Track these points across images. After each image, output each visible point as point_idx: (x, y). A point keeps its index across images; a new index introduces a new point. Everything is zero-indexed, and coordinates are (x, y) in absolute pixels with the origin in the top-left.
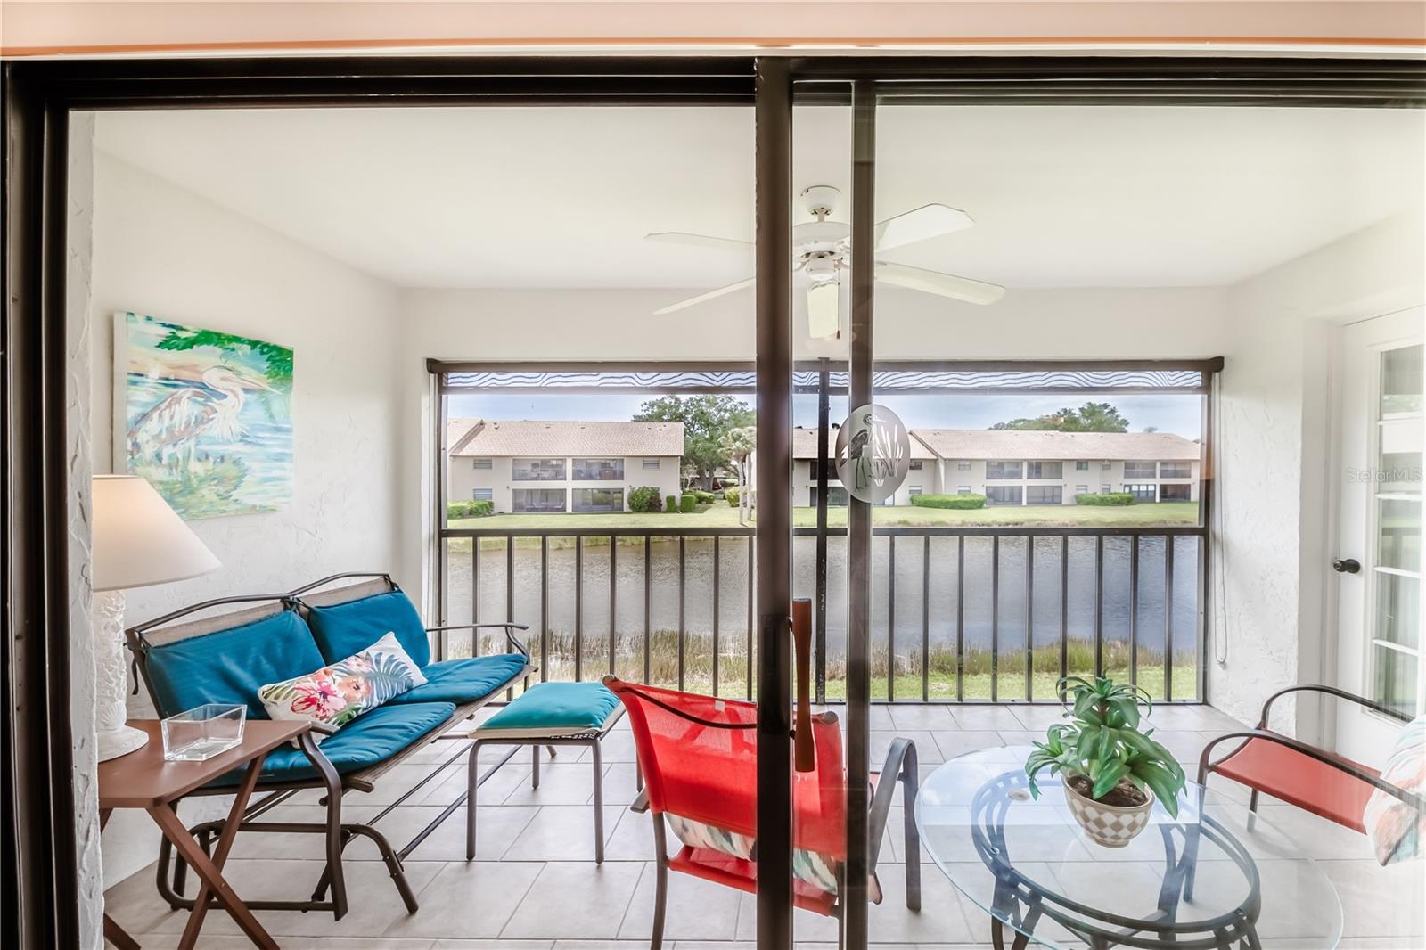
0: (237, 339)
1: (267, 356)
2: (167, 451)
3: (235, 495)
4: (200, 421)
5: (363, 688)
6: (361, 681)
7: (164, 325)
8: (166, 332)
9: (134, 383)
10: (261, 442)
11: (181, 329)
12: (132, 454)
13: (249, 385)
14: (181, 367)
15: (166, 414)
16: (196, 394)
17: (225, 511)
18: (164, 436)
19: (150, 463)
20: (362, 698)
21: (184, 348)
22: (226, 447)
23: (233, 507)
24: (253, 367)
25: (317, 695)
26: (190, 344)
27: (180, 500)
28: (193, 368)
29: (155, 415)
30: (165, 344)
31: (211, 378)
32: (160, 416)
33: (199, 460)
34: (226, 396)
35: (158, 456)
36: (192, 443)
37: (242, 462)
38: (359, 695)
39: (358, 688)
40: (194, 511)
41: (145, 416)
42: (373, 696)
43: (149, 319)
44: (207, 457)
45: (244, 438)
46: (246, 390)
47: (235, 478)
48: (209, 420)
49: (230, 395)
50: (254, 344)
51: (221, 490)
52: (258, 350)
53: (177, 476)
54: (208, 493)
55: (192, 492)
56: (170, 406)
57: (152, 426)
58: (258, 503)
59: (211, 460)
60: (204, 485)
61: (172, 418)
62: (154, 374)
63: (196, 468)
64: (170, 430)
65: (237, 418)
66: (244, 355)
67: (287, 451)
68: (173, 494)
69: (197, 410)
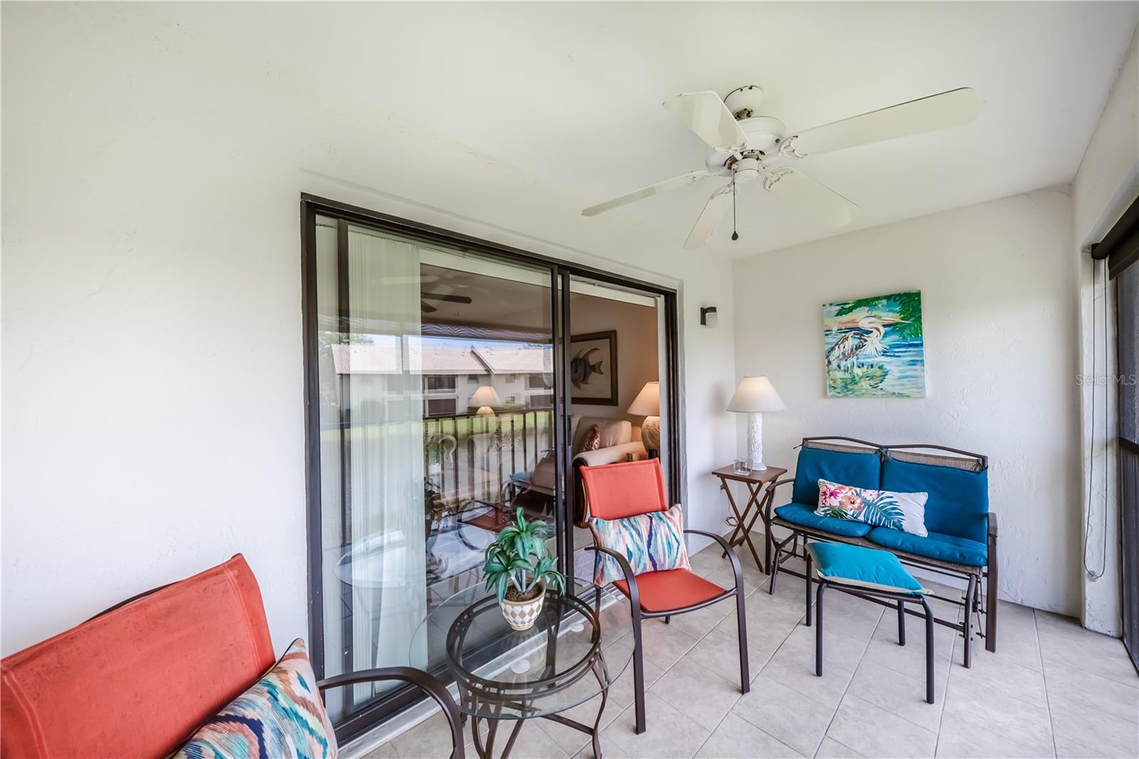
0: (878, 298)
1: (899, 302)
2: (843, 363)
3: (881, 386)
4: (858, 348)
5: (856, 505)
6: (858, 501)
7: (838, 305)
8: (839, 308)
9: (827, 335)
10: (897, 354)
11: (846, 304)
12: (828, 366)
13: (886, 323)
14: (848, 322)
15: (842, 346)
16: (855, 334)
17: (874, 395)
18: (841, 357)
19: (835, 370)
20: (851, 509)
21: (848, 313)
22: (873, 360)
23: (880, 392)
24: (890, 311)
25: (828, 493)
26: (851, 310)
27: (850, 387)
28: (853, 321)
29: (837, 347)
30: (839, 314)
31: (864, 324)
32: (839, 347)
33: (859, 367)
34: (872, 332)
35: (839, 366)
36: (855, 358)
37: (885, 367)
38: (850, 507)
39: (854, 503)
40: (857, 393)
41: (833, 349)
42: (860, 513)
43: (831, 305)
44: (863, 365)
45: (885, 353)
46: (885, 326)
47: (881, 376)
48: (863, 346)
49: (875, 331)
50: (888, 298)
51: (872, 382)
52: (892, 300)
53: (848, 376)
54: (865, 384)
55: (856, 384)
56: (843, 342)
57: (836, 352)
58: (897, 392)
59: (866, 367)
60: (862, 380)
61: (844, 348)
62: (835, 329)
63: (857, 371)
64: (843, 354)
65: (880, 342)
66: (883, 306)
67: (918, 359)
68: (846, 384)
69: (856, 342)
